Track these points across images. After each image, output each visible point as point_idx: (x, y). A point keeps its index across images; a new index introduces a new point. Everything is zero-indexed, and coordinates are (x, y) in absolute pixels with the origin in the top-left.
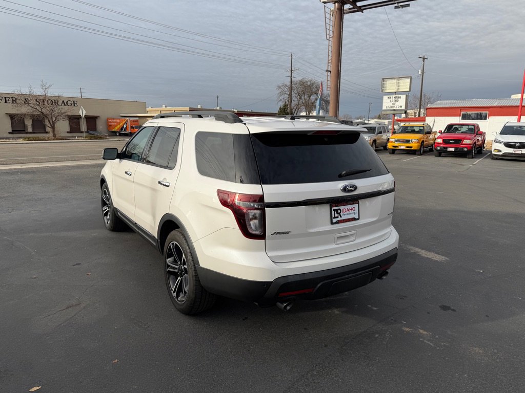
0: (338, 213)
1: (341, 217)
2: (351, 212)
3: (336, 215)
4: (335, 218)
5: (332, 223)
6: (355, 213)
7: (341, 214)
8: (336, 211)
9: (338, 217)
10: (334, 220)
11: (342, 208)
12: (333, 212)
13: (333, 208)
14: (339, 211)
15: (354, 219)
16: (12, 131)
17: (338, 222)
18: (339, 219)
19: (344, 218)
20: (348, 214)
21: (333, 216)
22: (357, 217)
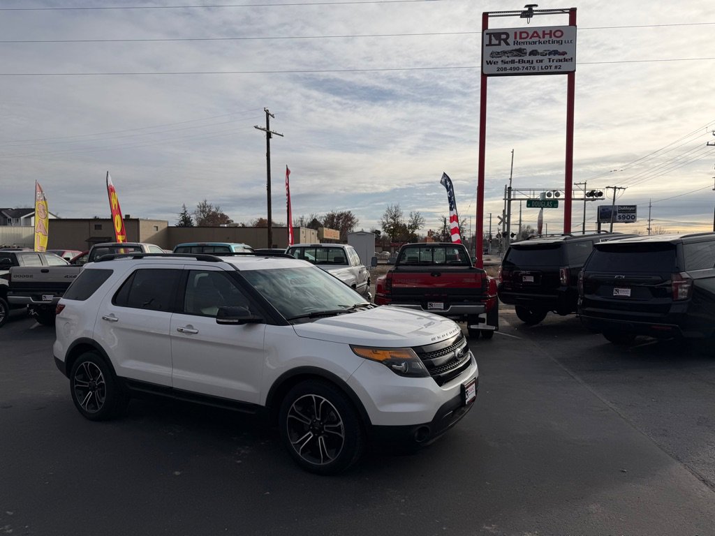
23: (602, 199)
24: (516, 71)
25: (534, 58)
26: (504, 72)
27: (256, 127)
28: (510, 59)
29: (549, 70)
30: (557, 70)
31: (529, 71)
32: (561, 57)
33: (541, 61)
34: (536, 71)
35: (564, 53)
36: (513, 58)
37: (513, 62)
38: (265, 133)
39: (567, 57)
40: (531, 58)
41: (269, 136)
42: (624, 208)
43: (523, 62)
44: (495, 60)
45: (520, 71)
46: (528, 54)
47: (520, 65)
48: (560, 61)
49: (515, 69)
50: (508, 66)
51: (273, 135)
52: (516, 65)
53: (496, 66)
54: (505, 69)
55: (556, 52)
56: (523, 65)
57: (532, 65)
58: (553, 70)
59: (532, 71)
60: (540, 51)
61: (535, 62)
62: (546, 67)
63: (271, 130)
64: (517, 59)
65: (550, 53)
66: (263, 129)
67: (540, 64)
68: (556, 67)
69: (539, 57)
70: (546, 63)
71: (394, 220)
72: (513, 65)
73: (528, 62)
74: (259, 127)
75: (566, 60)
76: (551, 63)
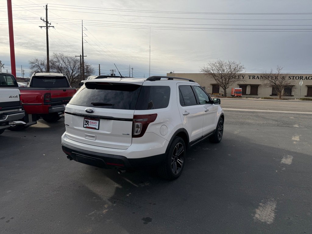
0: (87, 123)
1: (88, 125)
2: (94, 124)
3: (86, 124)
4: (85, 125)
5: (84, 127)
6: (96, 126)
7: (89, 124)
8: (87, 121)
9: (87, 125)
10: (85, 126)
11: (89, 121)
12: (85, 121)
13: (85, 120)
14: (88, 122)
15: (95, 129)
16: (272, 94)
17: (86, 127)
18: (87, 126)
19: (90, 126)
20: (92, 125)
21: (85, 124)
22: (97, 128)
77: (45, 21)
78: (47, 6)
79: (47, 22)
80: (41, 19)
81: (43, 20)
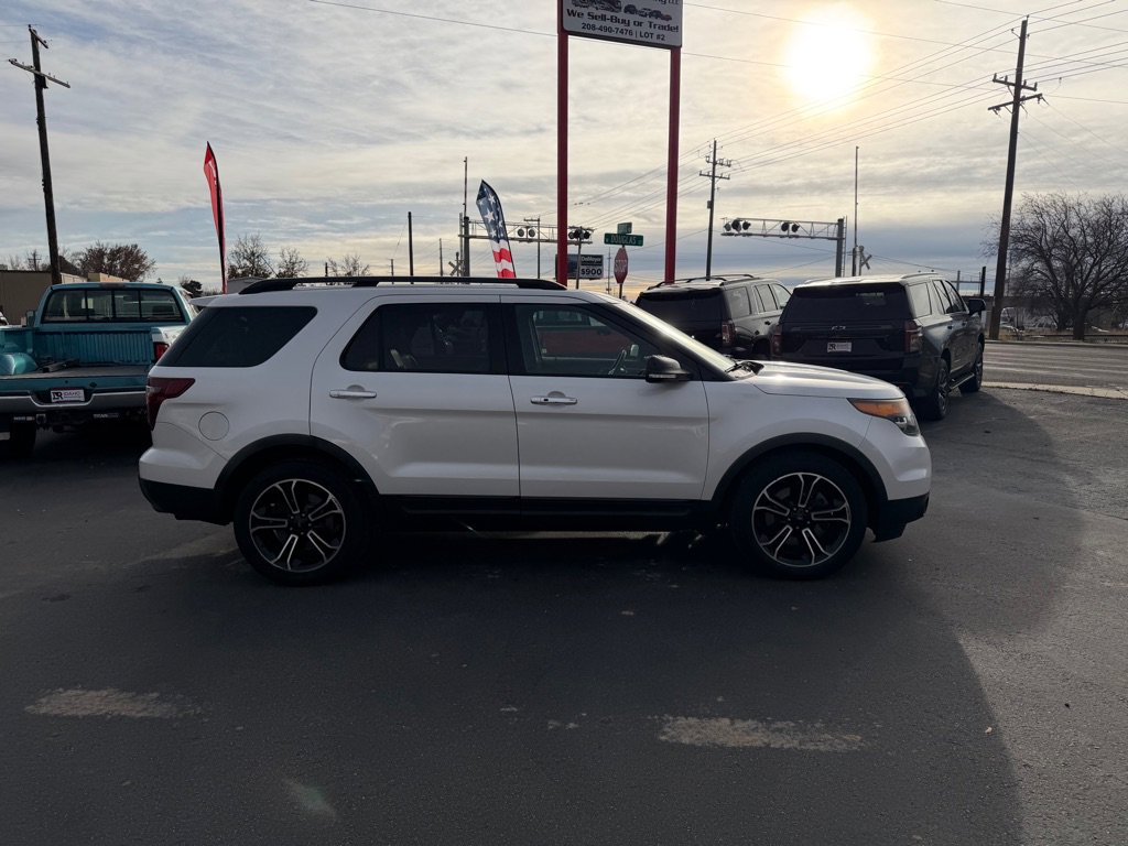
23: (589, 243)
24: (607, 34)
25: (632, 18)
26: (591, 32)
27: (13, 62)
28: (600, 13)
29: (649, 40)
30: (659, 41)
31: (623, 36)
32: (665, 23)
33: (640, 24)
34: (633, 38)
35: (668, 18)
36: (604, 12)
37: (603, 18)
38: (31, 77)
39: (672, 24)
40: (627, 17)
41: (40, 82)
42: (591, 259)
43: (617, 20)
44: (579, 10)
45: (613, 34)
46: (623, 9)
47: (614, 25)
48: (664, 28)
49: (607, 29)
50: (598, 23)
51: (49, 83)
52: (608, 24)
53: (581, 21)
54: (594, 27)
55: (657, 14)
56: (617, 25)
57: (629, 28)
58: (655, 40)
59: (628, 37)
60: (639, 8)
61: (632, 24)
62: (647, 35)
63: (44, 71)
64: (609, 14)
65: (651, 15)
66: (28, 69)
67: (639, 29)
68: (658, 37)
69: (636, 18)
70: (645, 28)
71: (253, 262)
72: (604, 24)
73: (624, 21)
74: (19, 62)
75: (670, 29)
76: (652, 30)
77: (1009, 84)
78: (1024, 24)
79: (1019, 85)
80: (995, 80)
81: (1005, 82)
